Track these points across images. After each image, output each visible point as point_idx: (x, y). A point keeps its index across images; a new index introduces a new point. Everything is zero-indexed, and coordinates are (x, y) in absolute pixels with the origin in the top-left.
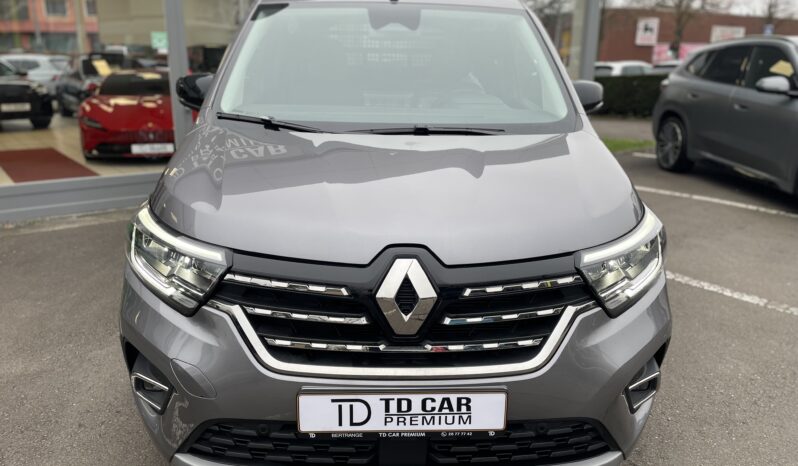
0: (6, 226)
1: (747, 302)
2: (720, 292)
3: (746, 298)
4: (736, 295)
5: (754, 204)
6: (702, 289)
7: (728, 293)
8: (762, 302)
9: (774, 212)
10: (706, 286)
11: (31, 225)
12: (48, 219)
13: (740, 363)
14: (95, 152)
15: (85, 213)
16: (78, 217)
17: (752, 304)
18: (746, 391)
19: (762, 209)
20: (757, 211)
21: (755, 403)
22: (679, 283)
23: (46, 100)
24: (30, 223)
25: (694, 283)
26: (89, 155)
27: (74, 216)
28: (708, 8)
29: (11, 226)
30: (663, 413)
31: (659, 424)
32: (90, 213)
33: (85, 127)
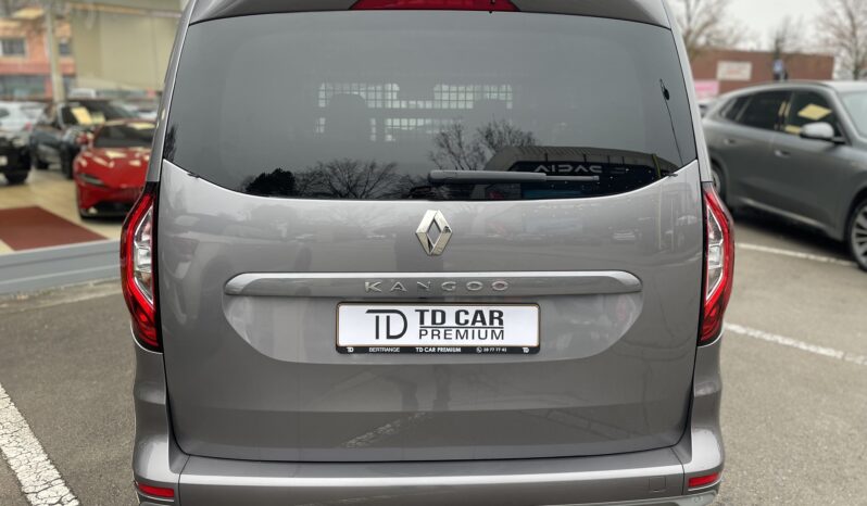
0: (18, 297)
1: (823, 356)
2: (796, 345)
3: (823, 351)
4: (812, 349)
5: (802, 252)
6: (776, 343)
7: (803, 346)
8: (839, 355)
9: (824, 259)
10: (780, 339)
11: (46, 295)
12: (62, 287)
13: (836, 418)
14: (93, 211)
15: (101, 280)
16: (95, 284)
17: (830, 357)
18: (848, 447)
19: (812, 257)
20: (807, 260)
21: (860, 458)
22: (753, 337)
23: (23, 153)
24: (44, 294)
25: (768, 337)
26: (85, 214)
27: (91, 284)
28: (713, 43)
29: (23, 297)
30: (776, 473)
31: (776, 484)
32: (107, 279)
33: (83, 184)
